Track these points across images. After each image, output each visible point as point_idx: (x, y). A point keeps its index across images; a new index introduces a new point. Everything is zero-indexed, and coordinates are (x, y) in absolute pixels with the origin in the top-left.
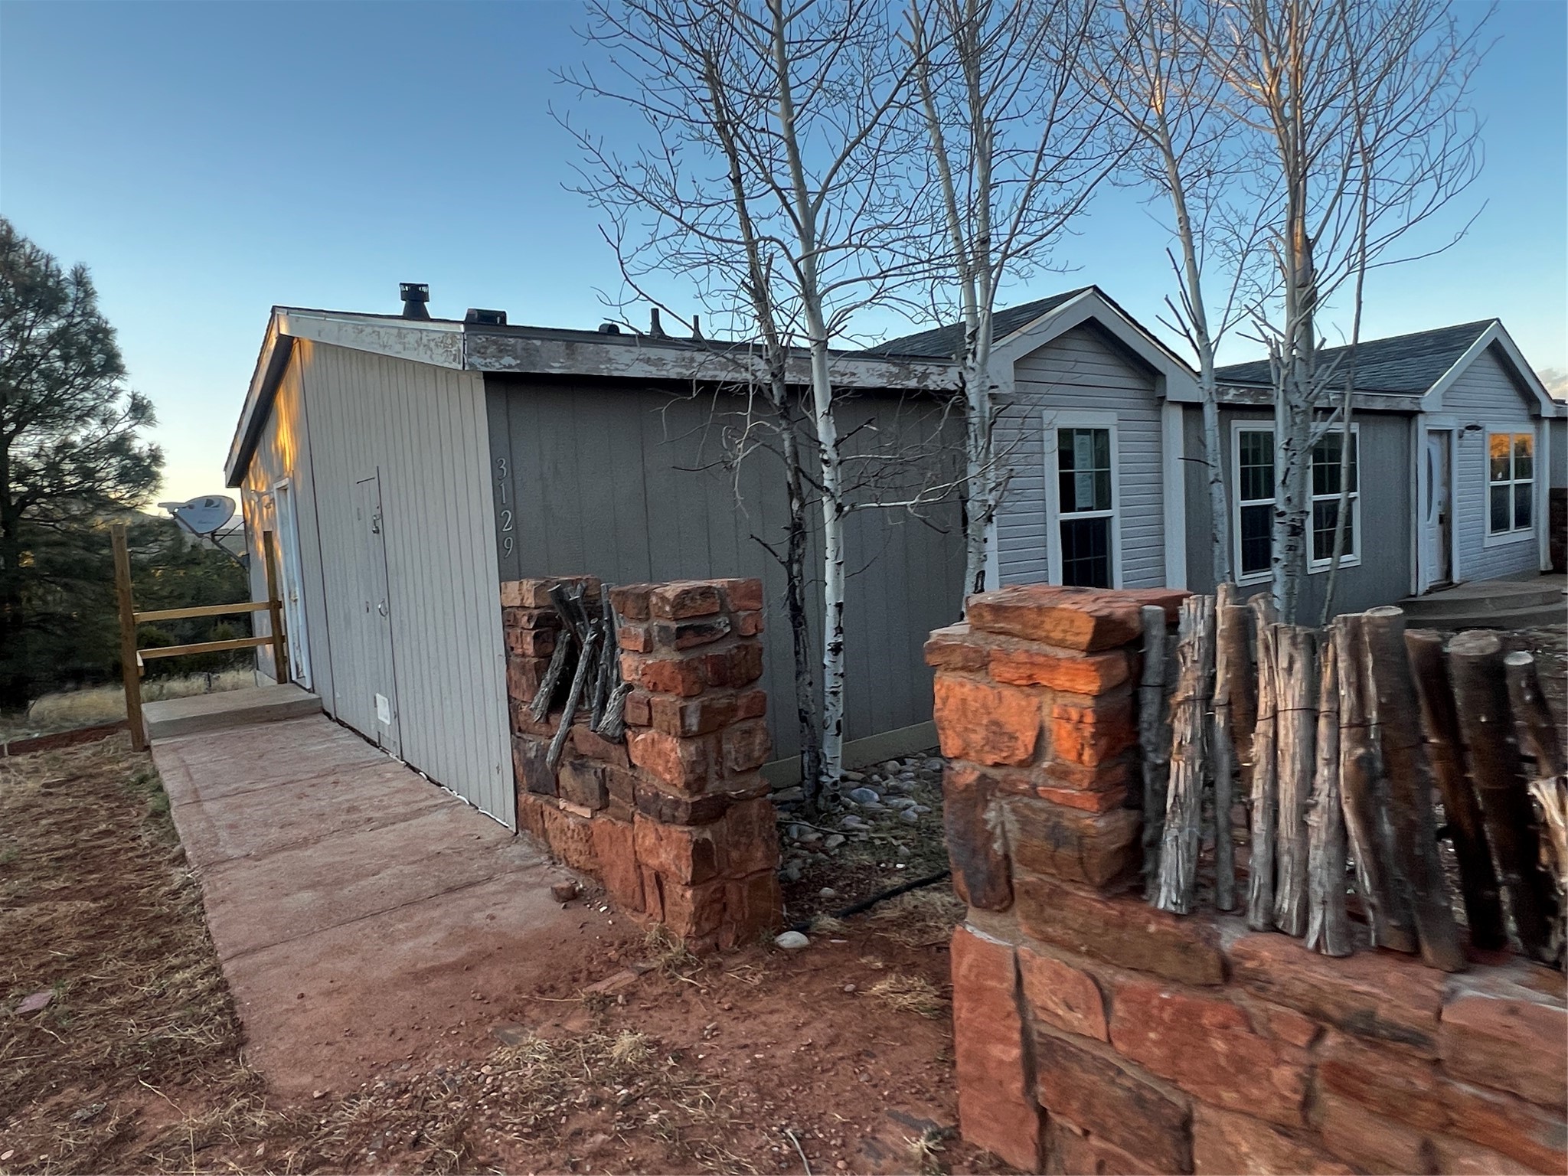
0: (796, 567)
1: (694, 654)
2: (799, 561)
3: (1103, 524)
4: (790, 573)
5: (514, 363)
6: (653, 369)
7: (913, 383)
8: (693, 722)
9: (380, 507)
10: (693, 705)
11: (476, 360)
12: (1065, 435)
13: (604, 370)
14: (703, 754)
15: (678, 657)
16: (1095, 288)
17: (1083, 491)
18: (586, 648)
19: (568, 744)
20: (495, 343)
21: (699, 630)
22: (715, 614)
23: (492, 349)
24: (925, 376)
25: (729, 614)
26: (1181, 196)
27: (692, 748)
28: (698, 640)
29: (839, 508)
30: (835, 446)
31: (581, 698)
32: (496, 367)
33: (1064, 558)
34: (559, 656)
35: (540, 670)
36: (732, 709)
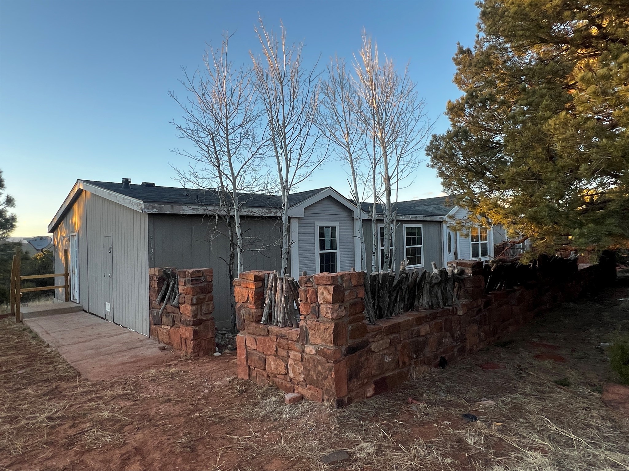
0: (231, 265)
1: (194, 286)
2: (232, 264)
3: (335, 254)
4: (230, 267)
5: (156, 211)
6: (195, 212)
7: (272, 215)
8: (195, 301)
9: (112, 245)
10: (195, 297)
11: (146, 210)
12: (322, 228)
13: (181, 212)
14: (197, 309)
15: (192, 286)
16: (330, 187)
17: (328, 244)
18: (171, 285)
19: (165, 310)
20: (151, 206)
21: (197, 280)
22: (201, 276)
23: (151, 207)
24: (276, 212)
25: (205, 276)
26: (352, 164)
27: (194, 308)
28: (197, 282)
29: (241, 251)
30: (241, 235)
31: (169, 298)
32: (151, 212)
33: (321, 264)
34: (164, 288)
35: (159, 292)
36: (205, 299)
